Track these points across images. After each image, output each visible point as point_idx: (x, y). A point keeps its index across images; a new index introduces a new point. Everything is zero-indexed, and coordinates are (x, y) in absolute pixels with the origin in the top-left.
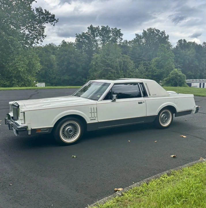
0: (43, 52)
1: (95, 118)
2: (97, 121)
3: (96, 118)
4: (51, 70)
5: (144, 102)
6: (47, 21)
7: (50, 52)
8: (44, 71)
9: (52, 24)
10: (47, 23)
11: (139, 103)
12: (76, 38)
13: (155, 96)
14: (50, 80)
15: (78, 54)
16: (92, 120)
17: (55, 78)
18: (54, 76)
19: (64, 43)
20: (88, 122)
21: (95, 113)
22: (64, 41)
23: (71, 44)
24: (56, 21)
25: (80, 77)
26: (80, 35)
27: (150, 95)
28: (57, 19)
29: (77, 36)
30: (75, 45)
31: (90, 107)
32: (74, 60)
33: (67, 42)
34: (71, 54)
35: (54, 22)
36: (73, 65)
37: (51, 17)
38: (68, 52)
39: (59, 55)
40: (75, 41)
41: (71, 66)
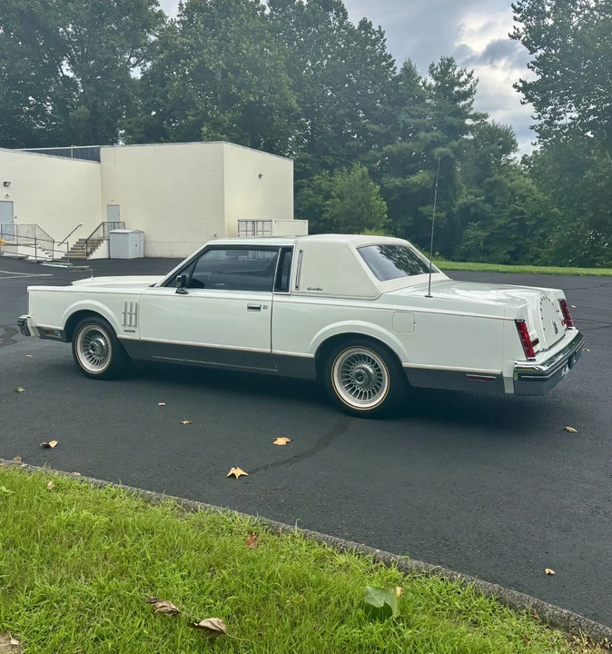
1: (133, 329)
2: (138, 338)
3: (136, 330)
5: (265, 307)
11: (249, 308)
16: (128, 331)
20: (119, 336)
27: (297, 288)
31: (125, 301)
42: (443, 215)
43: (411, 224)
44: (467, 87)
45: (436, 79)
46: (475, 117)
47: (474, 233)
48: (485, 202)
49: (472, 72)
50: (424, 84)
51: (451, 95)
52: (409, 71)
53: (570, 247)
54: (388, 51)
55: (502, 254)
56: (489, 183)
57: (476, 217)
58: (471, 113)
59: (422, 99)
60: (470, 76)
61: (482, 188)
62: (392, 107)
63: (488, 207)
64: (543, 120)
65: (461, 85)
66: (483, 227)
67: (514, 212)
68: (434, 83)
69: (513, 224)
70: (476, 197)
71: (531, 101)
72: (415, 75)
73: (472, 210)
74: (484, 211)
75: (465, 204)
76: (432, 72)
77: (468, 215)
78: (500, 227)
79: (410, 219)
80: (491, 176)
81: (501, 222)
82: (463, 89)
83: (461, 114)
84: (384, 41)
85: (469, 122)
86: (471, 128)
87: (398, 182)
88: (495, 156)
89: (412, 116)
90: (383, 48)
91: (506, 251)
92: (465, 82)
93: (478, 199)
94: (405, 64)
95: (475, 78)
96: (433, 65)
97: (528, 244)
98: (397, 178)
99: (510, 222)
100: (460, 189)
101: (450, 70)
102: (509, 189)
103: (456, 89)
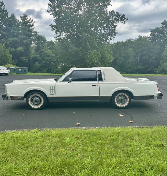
0: (122, 47)
2: (55, 96)
3: (55, 94)
4: (127, 61)
5: (97, 85)
6: (118, 21)
7: (128, 46)
8: (121, 62)
9: (123, 23)
10: (118, 22)
11: (93, 86)
12: (151, 32)
13: (110, 80)
14: (126, 69)
15: (151, 46)
16: (51, 95)
17: (130, 68)
18: (129, 66)
19: (140, 37)
20: (48, 96)
21: (54, 90)
22: (140, 36)
23: (146, 38)
24: (125, 20)
25: (152, 67)
26: (154, 30)
27: (105, 80)
28: (126, 18)
29: (152, 31)
30: (149, 39)
31: (50, 86)
32: (147, 52)
33: (142, 37)
34: (145, 47)
35: (124, 21)
36: (146, 56)
37: (122, 17)
38: (142, 45)
39: (134, 48)
40: (150, 35)
41: (144, 57)
42: (27, 60)
43: (17, 62)
44: (31, 24)
45: (22, 20)
46: (35, 32)
47: (37, 65)
48: (39, 56)
49: (33, 19)
50: (18, 21)
51: (27, 25)
52: (13, 17)
53: (65, 69)
54: (6, 9)
55: (45, 71)
56: (40, 51)
57: (37, 61)
58: (33, 31)
59: (18, 25)
60: (32, 20)
61: (38, 52)
62: (9, 27)
63: (40, 58)
64: (57, 35)
65: (30, 23)
66: (40, 63)
67: (48, 60)
68: (22, 21)
69: (47, 63)
70: (37, 55)
71: (54, 30)
72: (15, 18)
73: (36, 59)
74: (39, 59)
75: (34, 57)
76: (21, 18)
77: (35, 60)
78: (44, 63)
79: (17, 61)
80: (41, 49)
81: (44, 62)
82: (30, 24)
83: (30, 31)
84: (4, 6)
85: (33, 34)
86: (34, 36)
87: (13, 49)
88: (41, 44)
89: (16, 30)
90: (4, 8)
91: (46, 70)
92: (31, 22)
93: (38, 55)
94: (12, 14)
95: (34, 21)
96: (21, 16)
97: (52, 68)
98: (13, 48)
99: (47, 62)
100: (31, 53)
101: (26, 18)
102: (46, 53)
103: (29, 24)
